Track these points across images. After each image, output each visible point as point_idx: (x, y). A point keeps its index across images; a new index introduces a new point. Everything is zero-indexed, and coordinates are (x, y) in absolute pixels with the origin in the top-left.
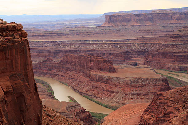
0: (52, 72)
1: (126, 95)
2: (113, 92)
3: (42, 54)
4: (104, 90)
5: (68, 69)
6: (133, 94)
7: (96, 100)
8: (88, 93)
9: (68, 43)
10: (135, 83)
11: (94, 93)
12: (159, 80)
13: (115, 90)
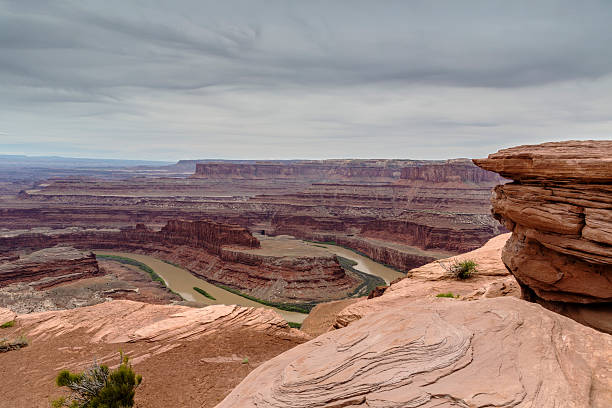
0: (147, 246)
1: (289, 283)
2: (269, 280)
3: (117, 217)
4: (250, 276)
5: (175, 242)
6: (299, 282)
7: (243, 292)
8: (224, 280)
9: (161, 201)
10: (299, 266)
11: (233, 280)
12: (330, 260)
13: (271, 275)
